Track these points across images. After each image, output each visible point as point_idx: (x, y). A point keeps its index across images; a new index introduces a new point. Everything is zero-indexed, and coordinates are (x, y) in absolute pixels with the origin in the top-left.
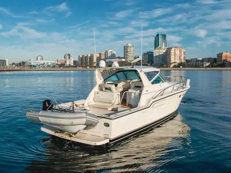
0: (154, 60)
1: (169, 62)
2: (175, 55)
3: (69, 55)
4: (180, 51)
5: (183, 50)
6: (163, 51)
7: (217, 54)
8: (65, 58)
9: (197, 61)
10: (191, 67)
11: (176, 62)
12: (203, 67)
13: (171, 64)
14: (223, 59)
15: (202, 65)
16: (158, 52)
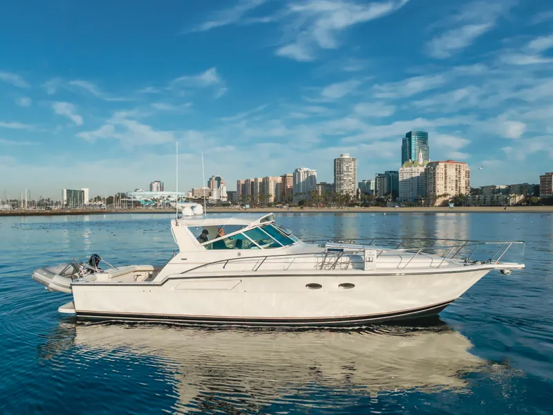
0: (401, 189)
1: (431, 193)
2: (446, 179)
3: (218, 179)
4: (456, 170)
5: (465, 168)
6: (418, 170)
7: (541, 176)
8: (209, 186)
9: (494, 191)
10: (481, 206)
11: (448, 194)
12: (509, 206)
13: (435, 198)
15: (507, 201)
16: (408, 173)
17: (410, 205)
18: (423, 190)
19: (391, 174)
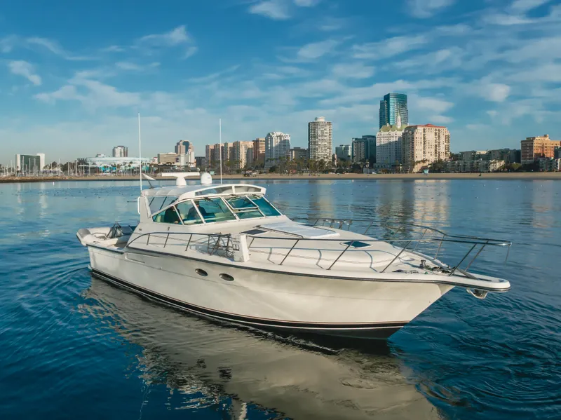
0: (378, 154)
1: (409, 159)
2: (424, 144)
3: (186, 144)
4: (436, 134)
5: (444, 132)
6: (396, 135)
7: (522, 141)
8: (176, 151)
9: (474, 156)
10: (460, 172)
11: (426, 160)
12: (489, 172)
13: (414, 164)
14: (535, 152)
15: (487, 167)
16: (385, 137)
17: (388, 172)
18: (401, 156)
19: (368, 139)
